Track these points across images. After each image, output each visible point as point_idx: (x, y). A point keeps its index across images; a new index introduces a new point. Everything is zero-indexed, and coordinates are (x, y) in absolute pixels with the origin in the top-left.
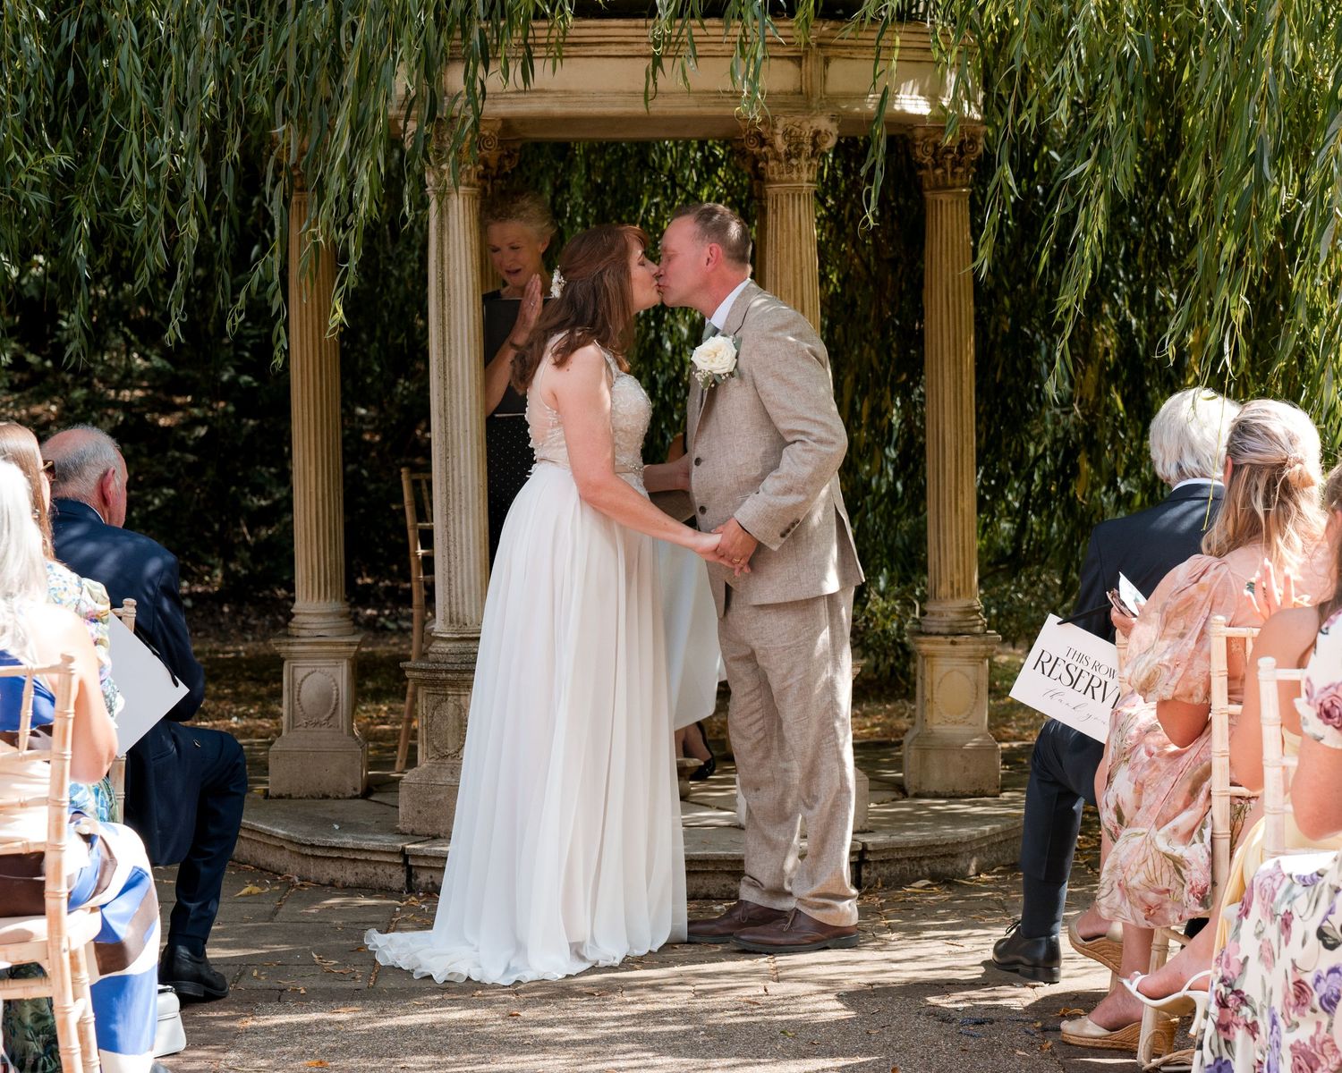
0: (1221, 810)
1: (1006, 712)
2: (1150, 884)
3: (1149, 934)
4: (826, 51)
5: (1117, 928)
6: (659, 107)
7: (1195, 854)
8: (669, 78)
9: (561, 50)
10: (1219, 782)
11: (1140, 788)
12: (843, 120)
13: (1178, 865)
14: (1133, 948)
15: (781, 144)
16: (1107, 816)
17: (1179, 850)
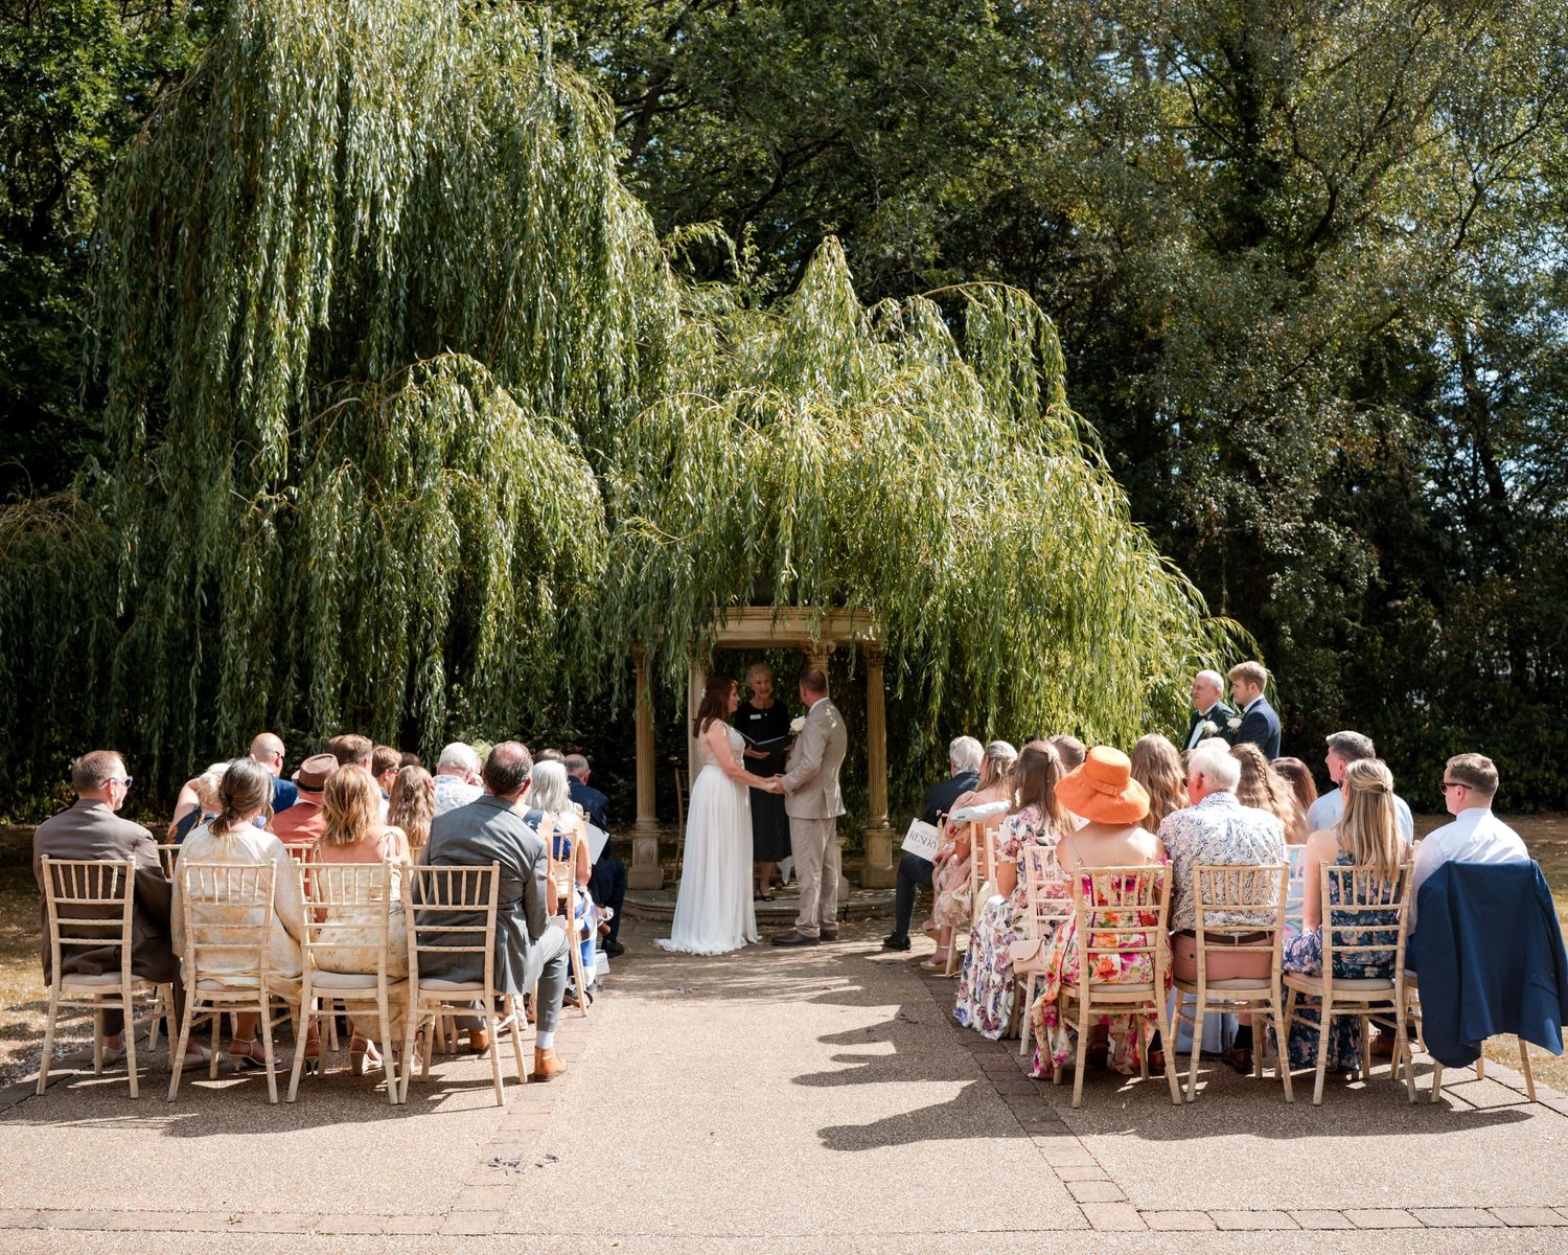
0: (974, 884)
1: (898, 852)
2: (950, 911)
3: (950, 929)
4: (831, 617)
5: (938, 927)
6: (776, 637)
7: (966, 899)
8: (779, 627)
9: (740, 617)
10: (974, 874)
11: (948, 876)
12: (838, 642)
13: (960, 903)
14: (944, 934)
15: (815, 650)
16: (937, 887)
17: (960, 898)
